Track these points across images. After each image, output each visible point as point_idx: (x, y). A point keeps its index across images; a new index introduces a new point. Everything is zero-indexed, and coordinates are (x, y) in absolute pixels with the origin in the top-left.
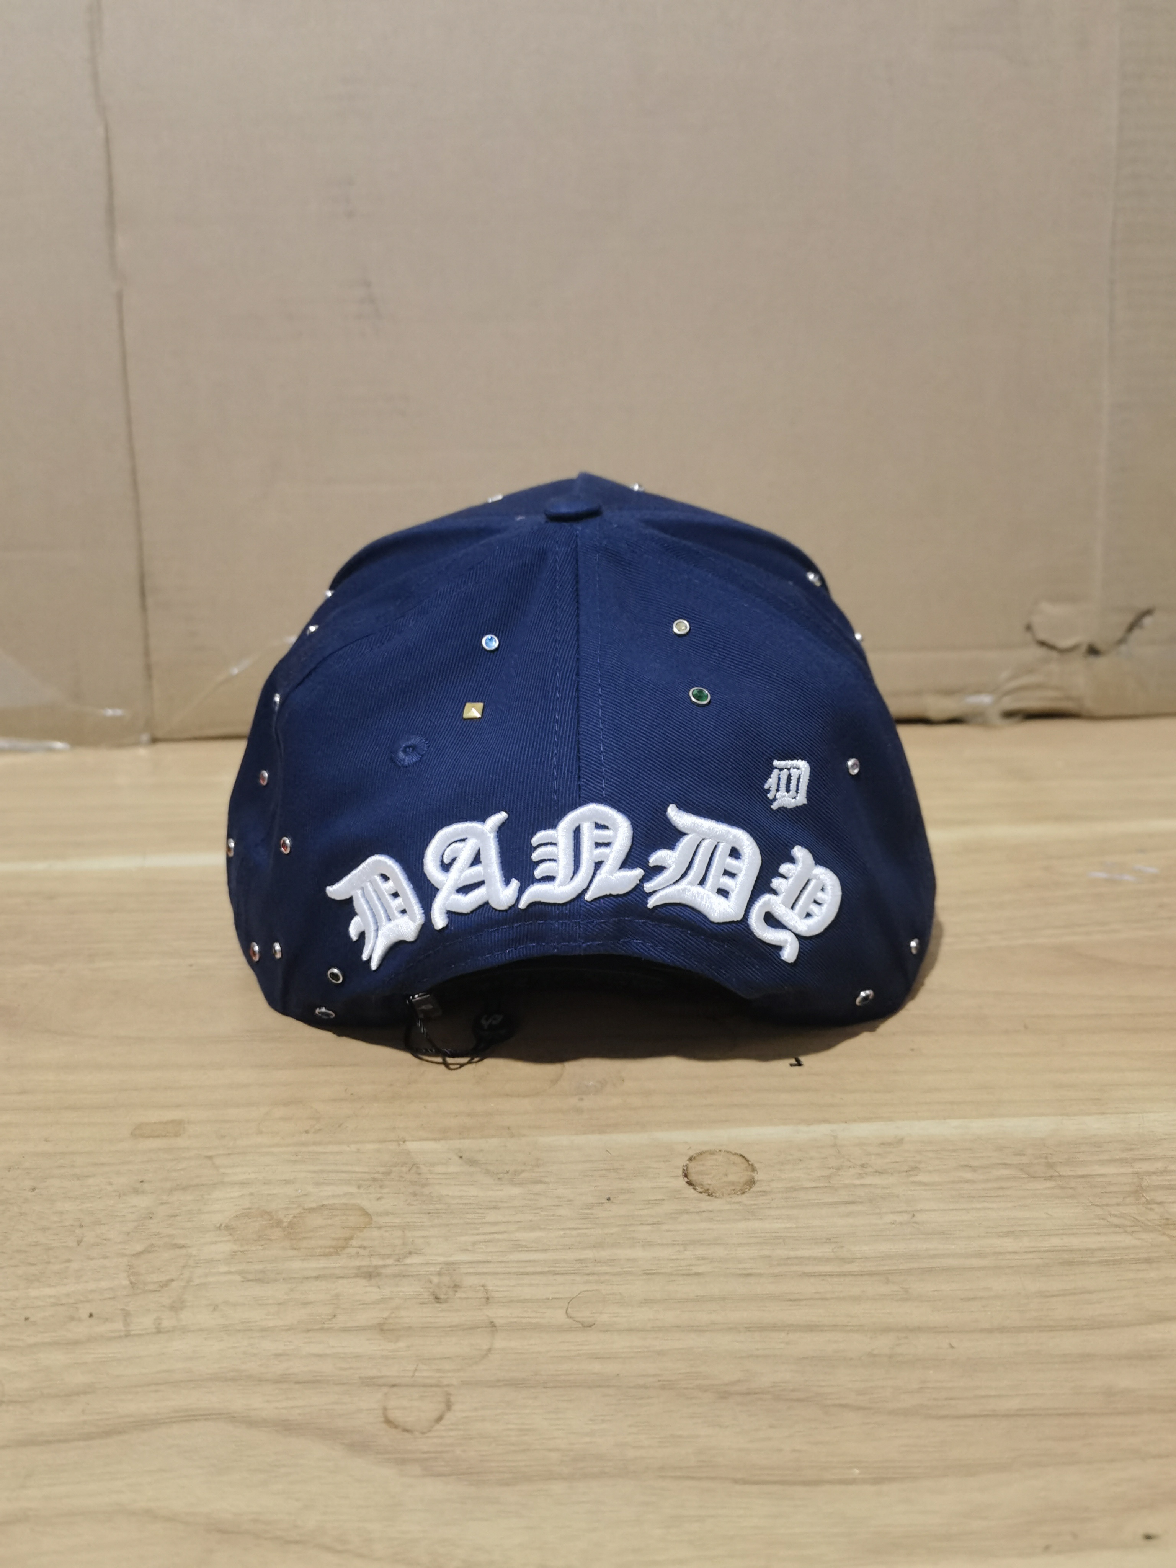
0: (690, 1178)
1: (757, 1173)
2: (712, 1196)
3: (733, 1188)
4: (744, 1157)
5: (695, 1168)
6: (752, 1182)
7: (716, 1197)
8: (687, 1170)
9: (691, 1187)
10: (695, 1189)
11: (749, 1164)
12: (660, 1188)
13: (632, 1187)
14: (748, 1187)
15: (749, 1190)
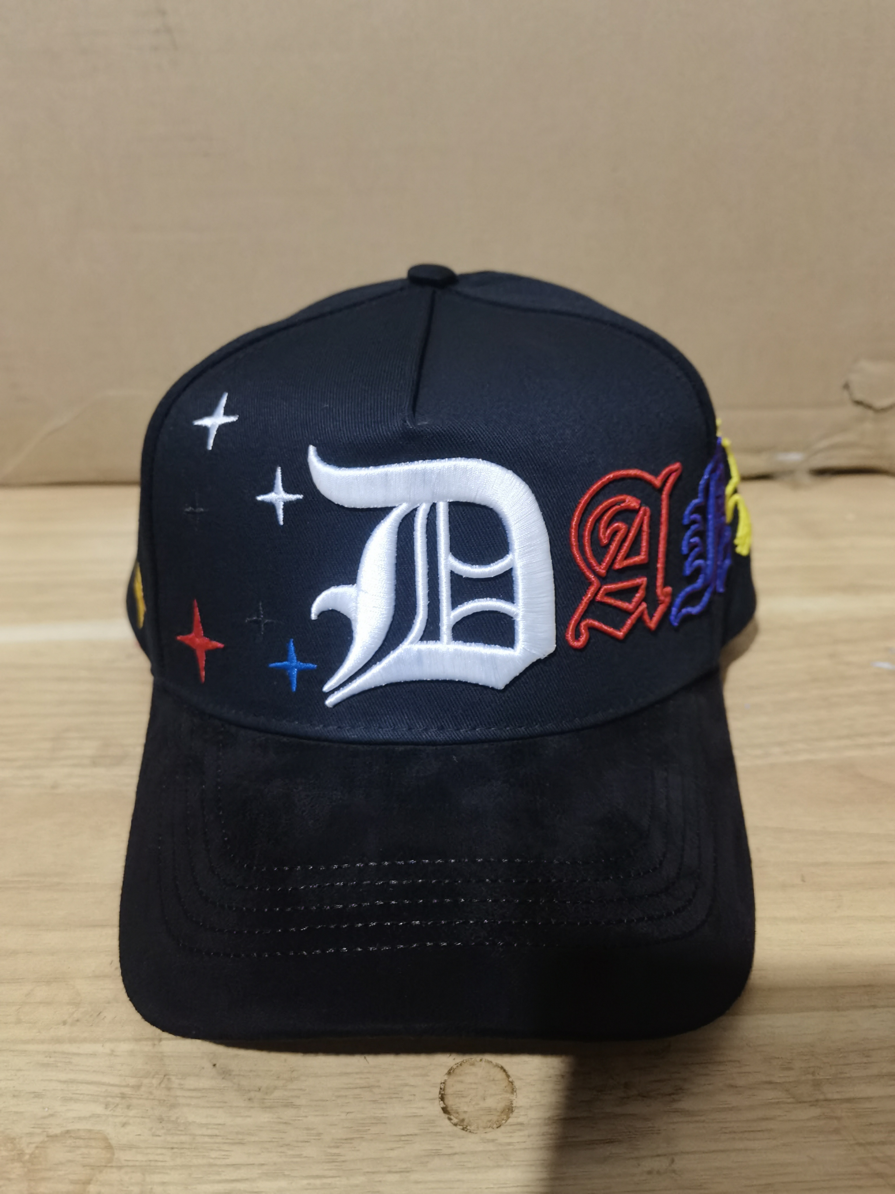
0: (446, 1101)
1: (516, 1095)
2: (466, 1131)
3: (489, 1118)
4: (505, 1071)
5: (453, 1086)
6: (509, 1110)
7: (470, 1132)
8: (444, 1090)
9: (447, 1116)
10: (450, 1119)
11: (510, 1082)
12: (415, 1116)
13: (385, 1115)
14: (505, 1117)
15: (506, 1121)
